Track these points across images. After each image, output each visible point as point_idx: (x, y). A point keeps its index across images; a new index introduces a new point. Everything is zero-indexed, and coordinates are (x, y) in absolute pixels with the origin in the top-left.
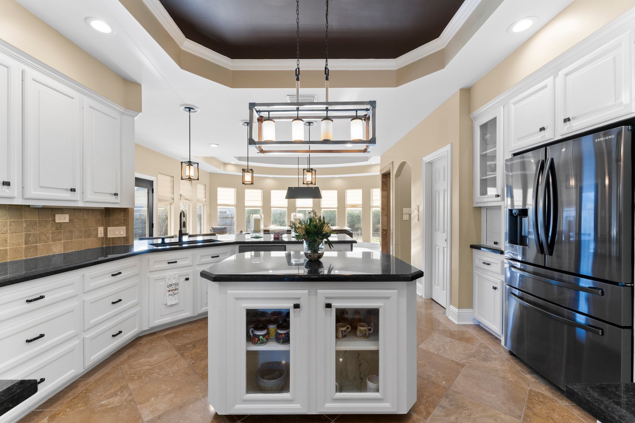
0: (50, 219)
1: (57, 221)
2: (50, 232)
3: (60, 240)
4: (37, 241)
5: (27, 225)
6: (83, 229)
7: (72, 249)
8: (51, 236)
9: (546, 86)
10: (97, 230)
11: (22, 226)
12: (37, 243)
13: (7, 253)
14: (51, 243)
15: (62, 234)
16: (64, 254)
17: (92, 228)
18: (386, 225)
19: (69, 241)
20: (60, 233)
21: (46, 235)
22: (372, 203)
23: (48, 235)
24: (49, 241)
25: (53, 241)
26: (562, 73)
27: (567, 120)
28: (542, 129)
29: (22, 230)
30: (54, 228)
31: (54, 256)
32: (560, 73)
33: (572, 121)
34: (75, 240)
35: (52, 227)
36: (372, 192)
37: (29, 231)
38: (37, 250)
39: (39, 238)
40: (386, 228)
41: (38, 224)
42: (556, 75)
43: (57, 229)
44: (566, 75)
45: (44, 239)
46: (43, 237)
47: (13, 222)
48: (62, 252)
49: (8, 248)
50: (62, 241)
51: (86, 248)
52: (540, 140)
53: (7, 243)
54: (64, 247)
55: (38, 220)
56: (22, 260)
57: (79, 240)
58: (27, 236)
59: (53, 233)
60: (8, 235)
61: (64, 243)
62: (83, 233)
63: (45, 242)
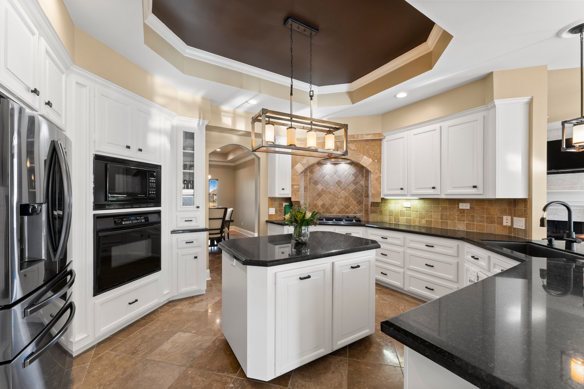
0: (456, 206)
1: (460, 207)
2: (457, 214)
3: (464, 221)
4: (447, 219)
5: (442, 209)
6: (485, 216)
7: (474, 229)
8: (456, 217)
10: (502, 218)
11: (439, 209)
12: (447, 220)
13: (432, 223)
14: (457, 222)
15: (465, 217)
16: (467, 232)
17: (496, 216)
19: (471, 223)
20: (464, 216)
21: (453, 216)
23: (455, 216)
24: (455, 220)
25: (458, 220)
29: (439, 212)
30: (458, 212)
31: (459, 231)
34: (477, 223)
35: (457, 211)
37: (443, 212)
38: (447, 224)
39: (449, 218)
41: (448, 209)
43: (461, 213)
45: (452, 219)
46: (451, 217)
47: (435, 206)
48: (465, 229)
49: (433, 220)
50: (465, 222)
51: (488, 232)
53: (432, 217)
54: (467, 226)
55: (448, 206)
56: (439, 228)
57: (481, 224)
58: (442, 215)
59: (458, 215)
60: (433, 213)
61: (467, 224)
62: (485, 219)
63: (452, 221)
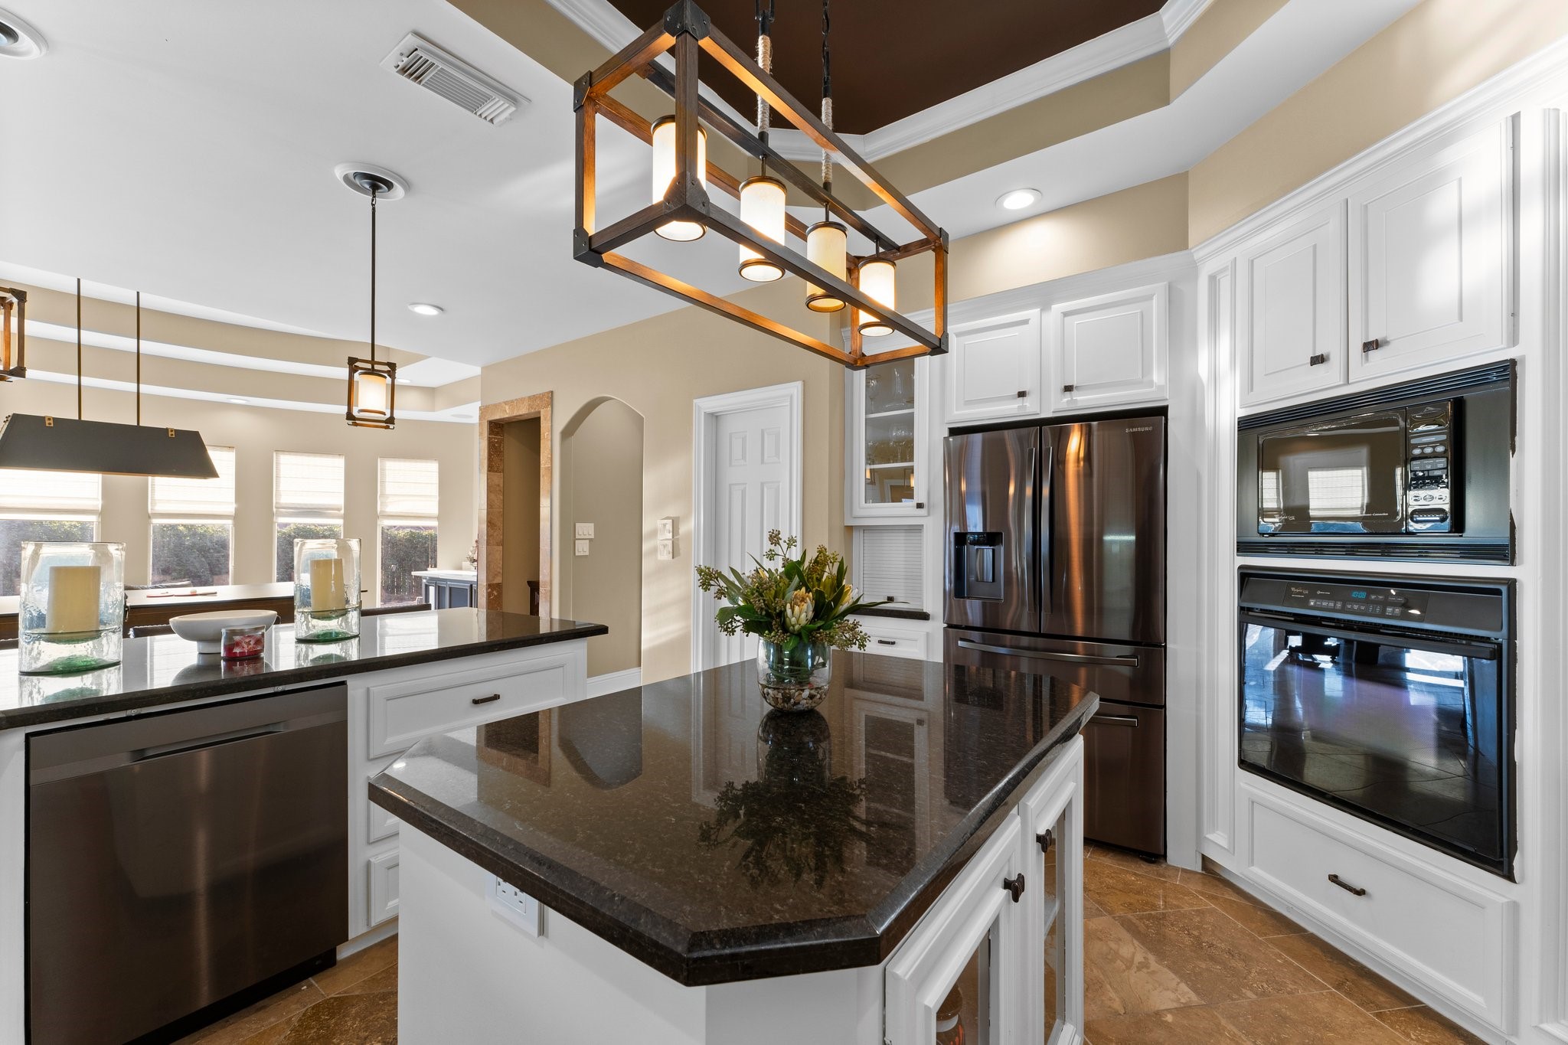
9: (1025, 322)
18: (499, 570)
22: (381, 503)
26: (1058, 308)
27: (1068, 389)
28: (1022, 394)
32: (1054, 307)
33: (1074, 392)
36: (383, 470)
40: (498, 580)
42: (1045, 307)
44: (1066, 314)
52: (1015, 412)
